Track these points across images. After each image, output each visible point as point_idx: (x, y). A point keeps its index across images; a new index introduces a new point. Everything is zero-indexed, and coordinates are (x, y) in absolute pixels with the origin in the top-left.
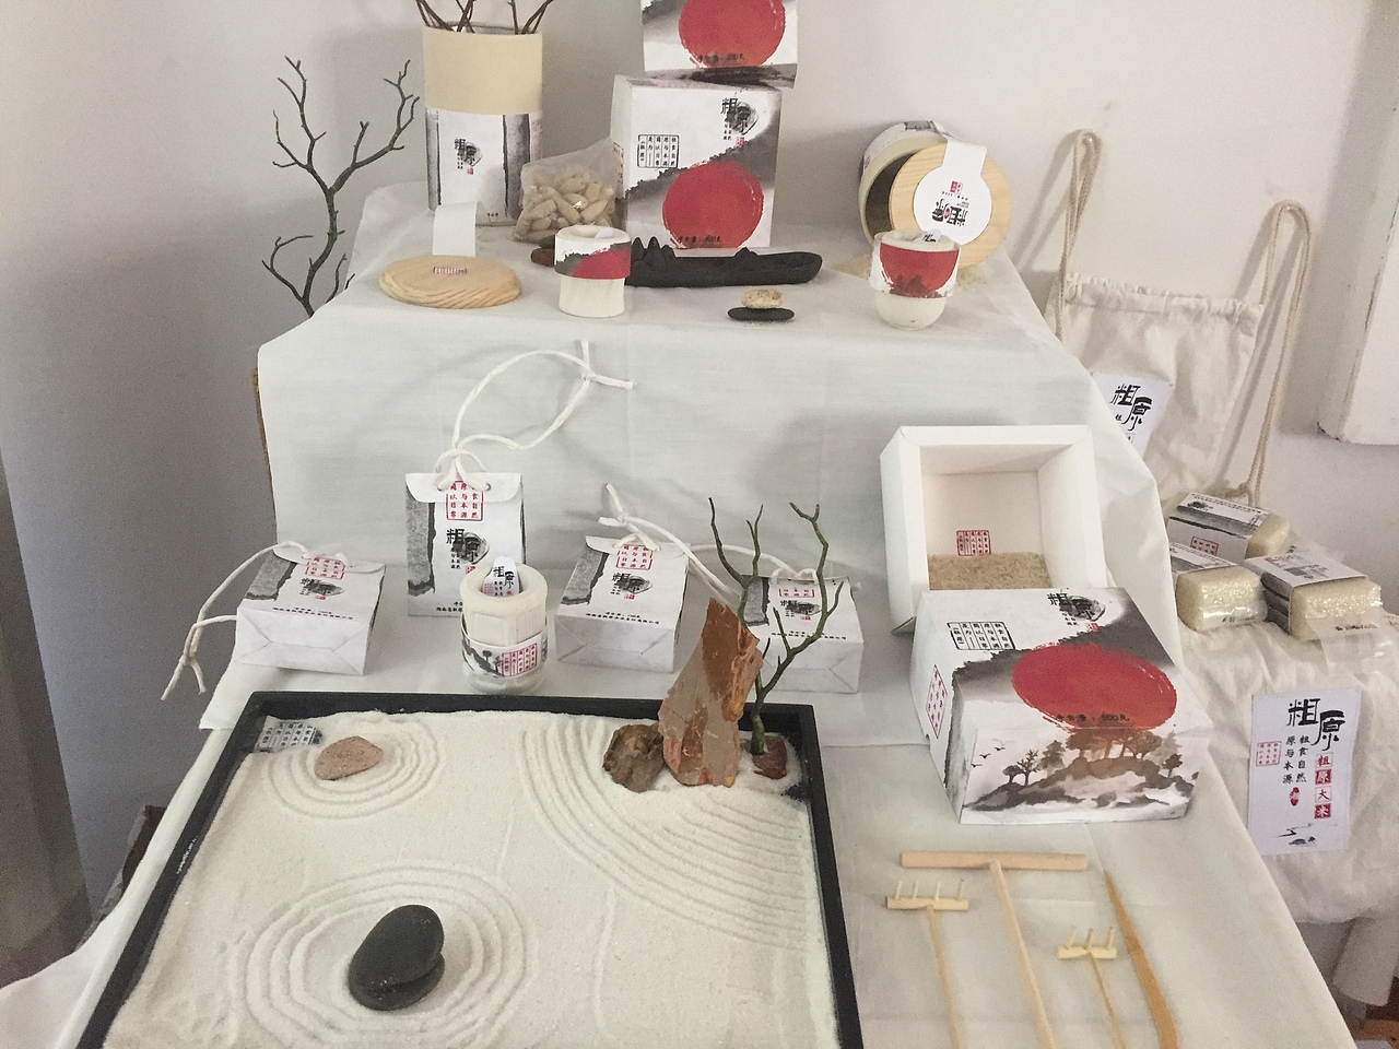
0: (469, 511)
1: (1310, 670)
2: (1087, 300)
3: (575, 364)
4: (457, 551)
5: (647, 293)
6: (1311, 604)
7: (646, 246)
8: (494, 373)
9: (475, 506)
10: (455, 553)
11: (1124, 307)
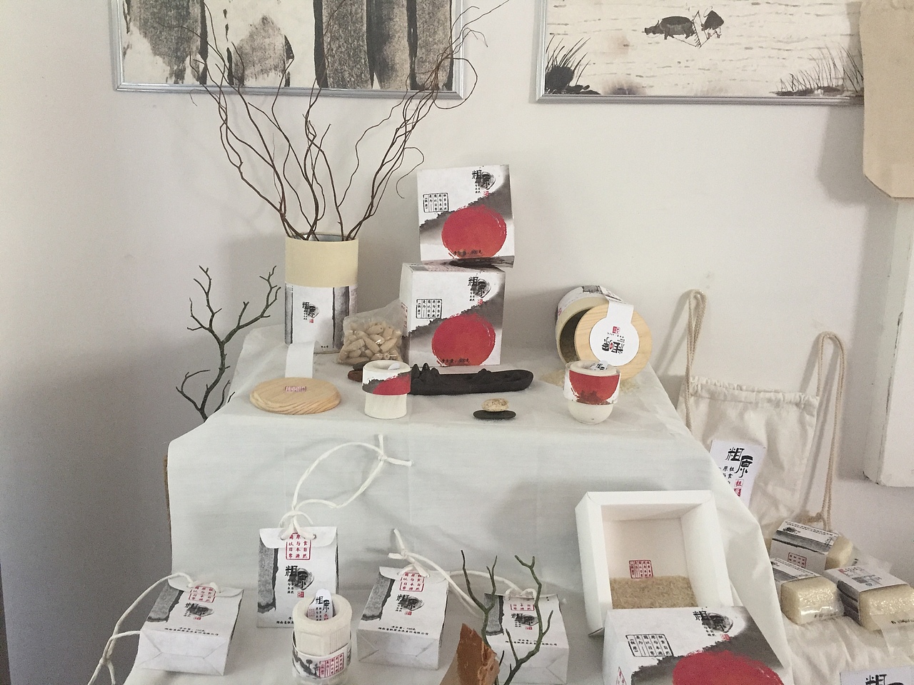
0: (301, 553)
1: (877, 654)
2: (705, 394)
3: (374, 450)
4: (292, 581)
5: (422, 400)
6: (873, 605)
7: (421, 369)
8: (321, 458)
9: (305, 550)
10: (291, 583)
11: (729, 398)
